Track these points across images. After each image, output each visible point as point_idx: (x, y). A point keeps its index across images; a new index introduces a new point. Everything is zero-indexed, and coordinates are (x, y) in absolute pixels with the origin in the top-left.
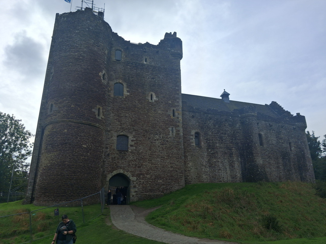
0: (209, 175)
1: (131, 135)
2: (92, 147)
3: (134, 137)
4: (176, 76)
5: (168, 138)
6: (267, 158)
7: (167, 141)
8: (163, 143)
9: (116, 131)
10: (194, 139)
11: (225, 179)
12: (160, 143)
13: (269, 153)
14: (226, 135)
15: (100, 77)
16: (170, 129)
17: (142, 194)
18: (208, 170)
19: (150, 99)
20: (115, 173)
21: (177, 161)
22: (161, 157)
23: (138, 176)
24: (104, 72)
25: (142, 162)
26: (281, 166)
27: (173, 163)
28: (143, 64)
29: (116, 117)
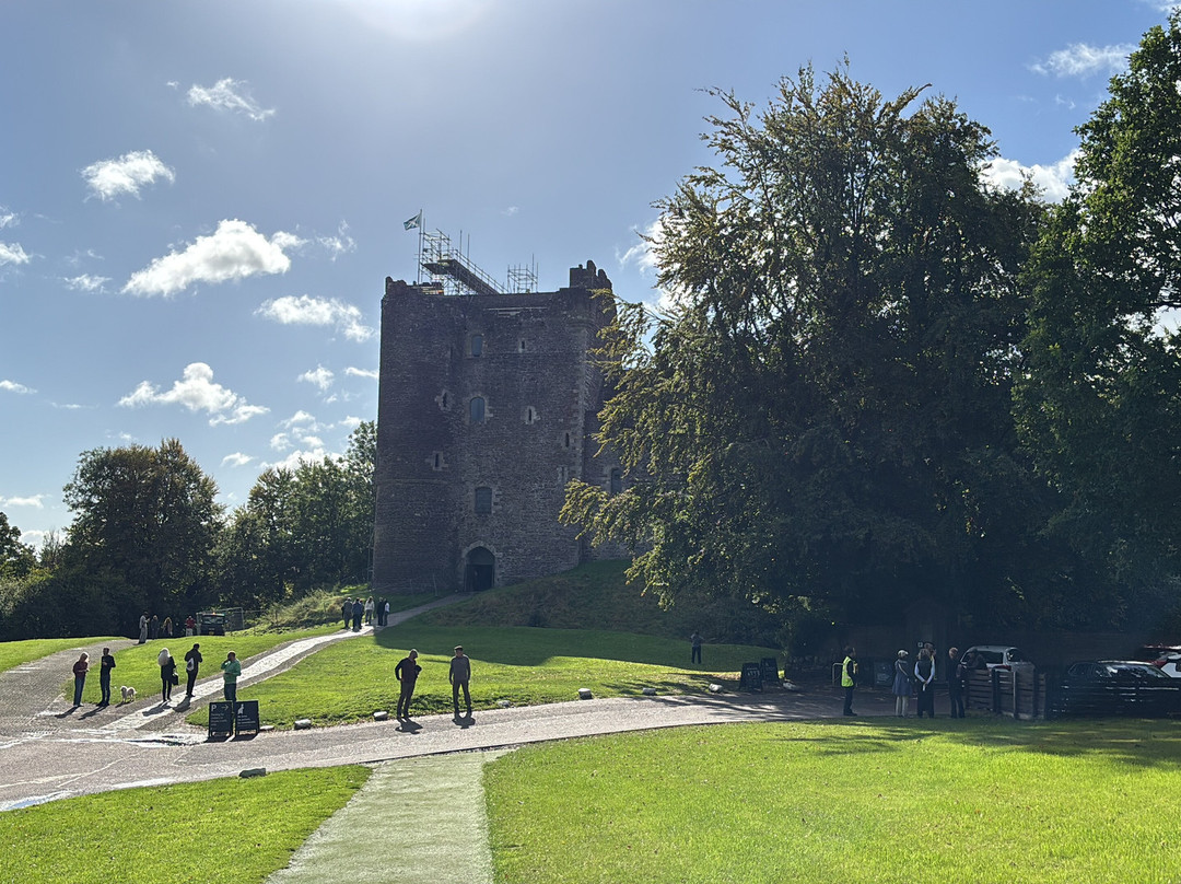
1: (495, 487)
2: (429, 515)
3: (500, 489)
8: (546, 496)
9: (475, 482)
15: (437, 404)
16: (559, 469)
17: (511, 576)
19: (527, 418)
20: (472, 546)
23: (505, 550)
24: (444, 392)
25: (511, 528)
28: (517, 354)
29: (473, 459)
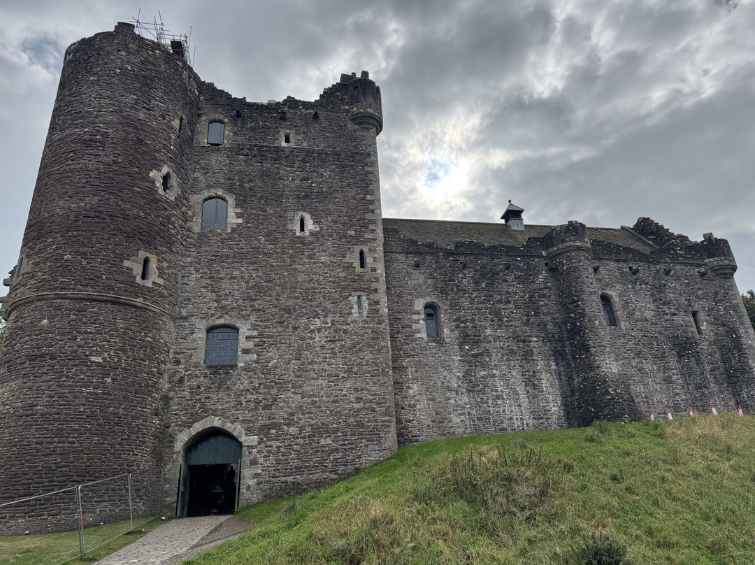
0: (469, 414)
1: (246, 324)
2: (120, 361)
3: (254, 327)
4: (367, 168)
5: (348, 324)
6: (634, 358)
7: (345, 332)
8: (335, 337)
9: (206, 317)
10: (422, 322)
11: (517, 423)
12: (327, 337)
13: (638, 344)
14: (511, 306)
15: (153, 182)
16: (353, 299)
17: (276, 480)
18: (466, 399)
19: (297, 228)
20: (198, 427)
21: (375, 383)
22: (330, 376)
23: (264, 431)
24: (165, 170)
25: (274, 391)
26: (675, 377)
27: (362, 390)
28: (278, 147)
29: (204, 282)
